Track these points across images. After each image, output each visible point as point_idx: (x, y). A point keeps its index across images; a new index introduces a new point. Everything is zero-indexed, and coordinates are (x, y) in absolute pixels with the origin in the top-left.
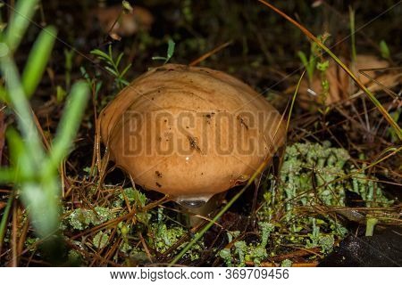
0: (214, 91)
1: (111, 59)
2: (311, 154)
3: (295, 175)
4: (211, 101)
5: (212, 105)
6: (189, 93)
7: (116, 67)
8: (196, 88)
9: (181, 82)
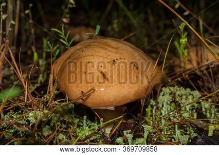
0: (118, 48)
1: (63, 34)
2: (178, 93)
3: (167, 104)
4: (116, 53)
5: (117, 55)
6: (103, 48)
7: (66, 39)
8: (109, 46)
9: (100, 43)
